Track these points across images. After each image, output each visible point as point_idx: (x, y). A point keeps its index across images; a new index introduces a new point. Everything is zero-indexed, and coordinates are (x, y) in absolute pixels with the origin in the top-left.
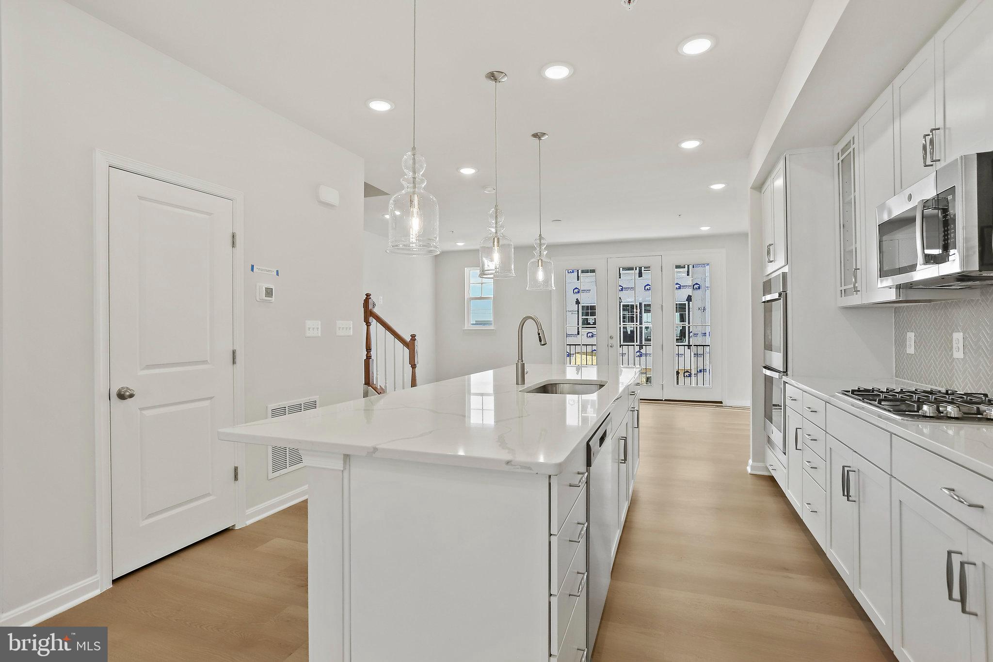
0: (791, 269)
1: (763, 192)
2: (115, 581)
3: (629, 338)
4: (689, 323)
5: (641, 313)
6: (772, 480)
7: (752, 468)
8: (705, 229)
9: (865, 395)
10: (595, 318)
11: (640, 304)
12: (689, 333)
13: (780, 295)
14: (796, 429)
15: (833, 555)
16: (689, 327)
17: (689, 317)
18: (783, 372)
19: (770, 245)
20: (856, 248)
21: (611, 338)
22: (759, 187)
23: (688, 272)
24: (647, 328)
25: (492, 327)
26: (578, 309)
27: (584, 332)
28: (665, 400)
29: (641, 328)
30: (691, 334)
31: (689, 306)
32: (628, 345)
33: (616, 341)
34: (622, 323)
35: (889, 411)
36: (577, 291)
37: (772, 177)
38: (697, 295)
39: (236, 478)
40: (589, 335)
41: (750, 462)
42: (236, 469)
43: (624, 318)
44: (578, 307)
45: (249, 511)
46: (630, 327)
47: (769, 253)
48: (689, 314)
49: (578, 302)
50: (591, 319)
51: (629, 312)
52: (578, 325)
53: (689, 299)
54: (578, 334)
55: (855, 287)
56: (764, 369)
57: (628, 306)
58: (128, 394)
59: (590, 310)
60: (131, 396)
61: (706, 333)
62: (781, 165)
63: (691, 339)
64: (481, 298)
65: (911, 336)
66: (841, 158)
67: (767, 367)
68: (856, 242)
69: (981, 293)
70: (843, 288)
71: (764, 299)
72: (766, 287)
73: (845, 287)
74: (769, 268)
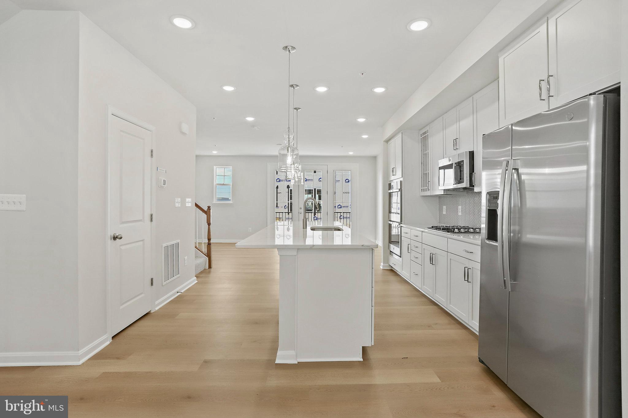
0: (404, 180)
1: (388, 144)
2: (113, 337)
6: (392, 271)
7: (383, 266)
8: (351, 153)
9: (437, 228)
11: (315, 189)
13: (399, 189)
14: (408, 245)
18: (400, 222)
19: (393, 168)
20: (428, 173)
21: (301, 208)
22: (387, 141)
25: (231, 202)
33: (302, 211)
34: (290, 200)
35: (446, 232)
37: (395, 139)
39: (152, 284)
41: (382, 264)
42: (152, 280)
45: (157, 302)
47: (393, 171)
55: (428, 188)
58: (119, 237)
60: (121, 238)
61: (336, 206)
62: (400, 134)
64: (223, 184)
65: (445, 207)
66: (422, 137)
67: (391, 221)
68: (428, 170)
69: (467, 193)
70: (422, 188)
71: (389, 191)
72: (390, 187)
73: (424, 188)
74: (392, 178)
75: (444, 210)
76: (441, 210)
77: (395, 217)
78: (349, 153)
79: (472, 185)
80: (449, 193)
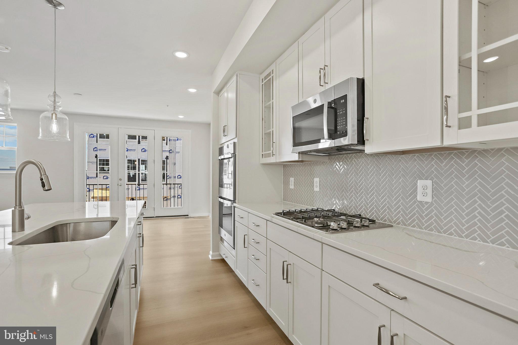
0: (238, 140)
1: (220, 96)
3: (131, 179)
4: (167, 171)
5: (139, 165)
6: (223, 261)
7: (212, 256)
8: (181, 117)
10: (109, 167)
11: (139, 160)
12: (167, 176)
13: (232, 155)
14: (244, 235)
15: (272, 312)
16: (167, 173)
17: (167, 168)
18: (233, 201)
19: (225, 126)
20: (273, 131)
21: (120, 179)
22: (218, 92)
23: (167, 143)
24: (142, 174)
26: (97, 161)
27: (101, 175)
28: (156, 217)
29: (139, 174)
30: (168, 177)
31: (167, 162)
32: (132, 184)
33: (124, 182)
34: (127, 171)
36: (95, 149)
37: (227, 87)
38: (171, 156)
40: (105, 177)
41: (211, 252)
43: (128, 167)
44: (97, 160)
46: (132, 173)
47: (224, 130)
48: (167, 166)
49: (96, 157)
50: (106, 167)
51: (132, 164)
52: (97, 171)
53: (167, 158)
54: (97, 177)
55: (273, 152)
56: (220, 199)
57: (131, 160)
59: (105, 162)
61: (176, 177)
62: (234, 78)
63: (168, 180)
65: (292, 179)
66: (264, 82)
67: (221, 197)
68: (273, 128)
69: (329, 158)
70: (264, 153)
71: (220, 158)
72: (221, 151)
73: (265, 153)
74: (224, 140)
75: (290, 183)
76: (286, 183)
77: (228, 193)
78: (179, 116)
79: (361, 140)
80: (306, 158)
